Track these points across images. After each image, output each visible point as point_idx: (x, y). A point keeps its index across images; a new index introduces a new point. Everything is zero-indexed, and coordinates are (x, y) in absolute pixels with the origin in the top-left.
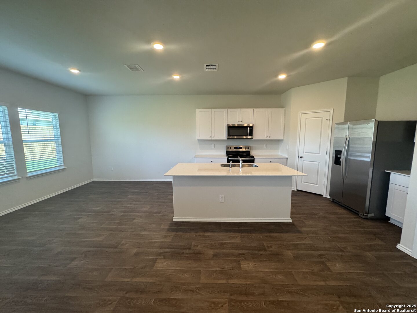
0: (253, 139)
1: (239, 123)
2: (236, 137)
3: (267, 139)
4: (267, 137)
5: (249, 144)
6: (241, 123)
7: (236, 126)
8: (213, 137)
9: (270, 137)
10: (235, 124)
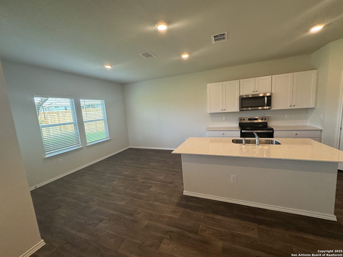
0: (272, 109)
1: (254, 93)
2: (250, 109)
3: (291, 108)
4: (291, 106)
5: (267, 114)
6: (256, 93)
7: (250, 96)
8: (224, 110)
9: (294, 106)
10: (249, 95)
